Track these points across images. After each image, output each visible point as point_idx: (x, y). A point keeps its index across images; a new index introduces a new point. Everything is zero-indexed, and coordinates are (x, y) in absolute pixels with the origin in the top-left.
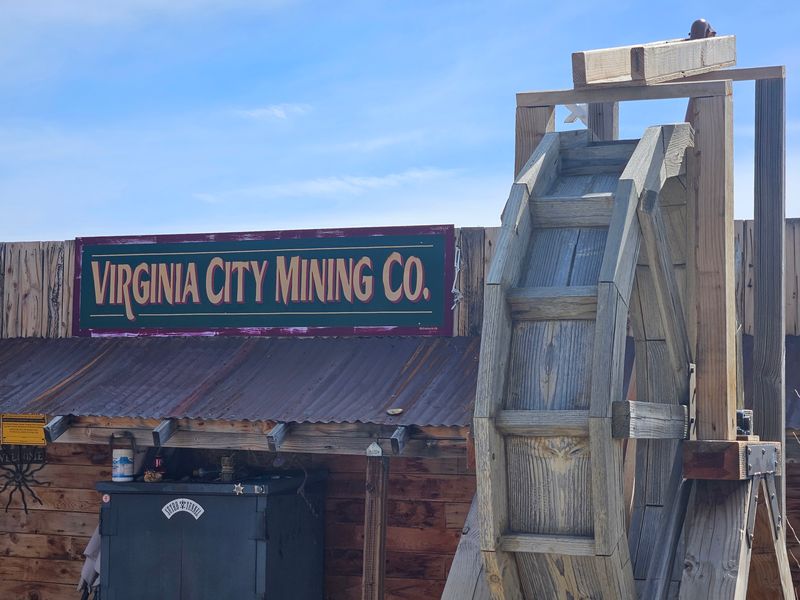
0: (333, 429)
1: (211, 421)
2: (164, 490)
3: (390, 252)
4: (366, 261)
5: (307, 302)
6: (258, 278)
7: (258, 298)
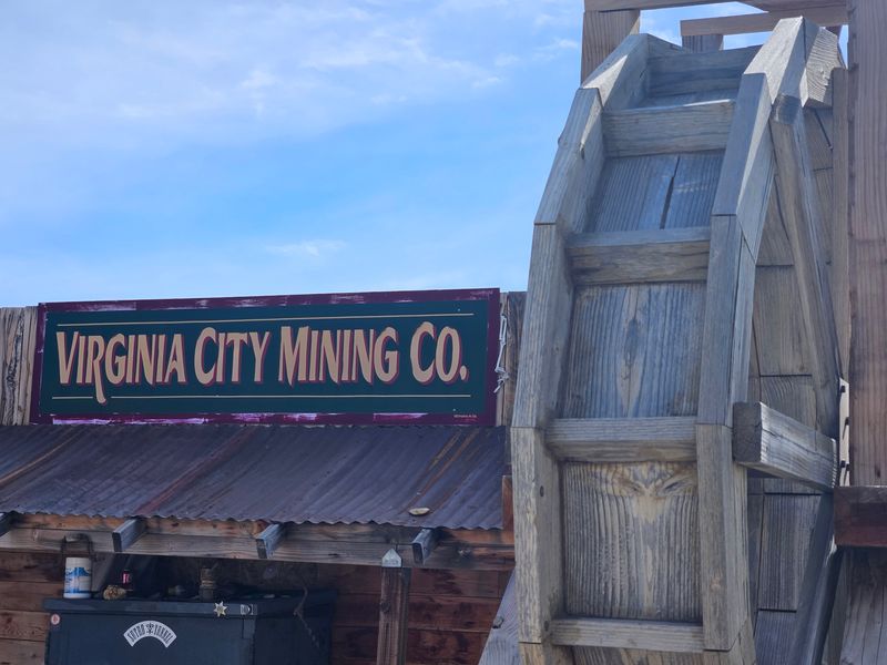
0: (341, 532)
1: (188, 522)
2: (128, 609)
3: (420, 322)
4: (390, 332)
5: (317, 382)
6: (259, 353)
7: (257, 378)
